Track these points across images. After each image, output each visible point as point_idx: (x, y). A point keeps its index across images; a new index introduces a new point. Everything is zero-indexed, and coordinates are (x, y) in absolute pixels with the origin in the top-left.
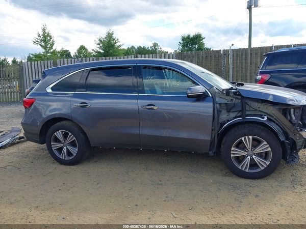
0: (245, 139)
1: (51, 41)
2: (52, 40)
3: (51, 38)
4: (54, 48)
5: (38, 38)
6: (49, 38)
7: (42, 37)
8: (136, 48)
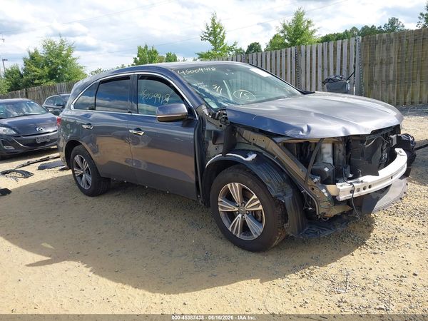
0: (231, 187)
1: (222, 34)
2: (222, 32)
3: (221, 30)
4: (225, 41)
5: (206, 31)
6: (218, 30)
7: (211, 29)
8: (359, 29)
